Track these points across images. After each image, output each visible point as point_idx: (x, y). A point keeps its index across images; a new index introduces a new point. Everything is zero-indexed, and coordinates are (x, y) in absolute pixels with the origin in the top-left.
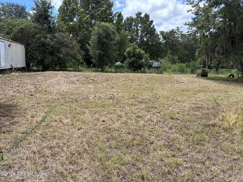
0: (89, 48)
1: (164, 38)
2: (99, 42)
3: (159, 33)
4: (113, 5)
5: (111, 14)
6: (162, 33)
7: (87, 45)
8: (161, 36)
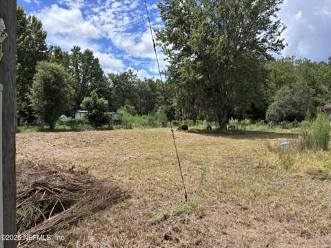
0: (29, 97)
1: (115, 82)
2: (45, 89)
3: (107, 76)
4: (46, 35)
5: (44, 48)
6: (111, 76)
7: (27, 94)
8: (109, 80)
